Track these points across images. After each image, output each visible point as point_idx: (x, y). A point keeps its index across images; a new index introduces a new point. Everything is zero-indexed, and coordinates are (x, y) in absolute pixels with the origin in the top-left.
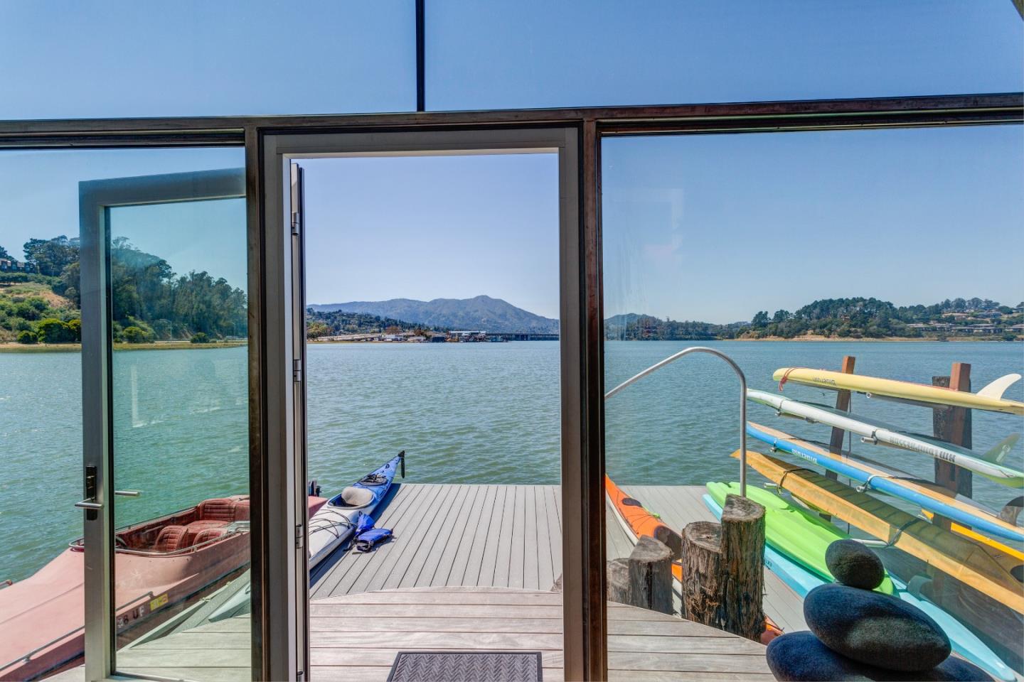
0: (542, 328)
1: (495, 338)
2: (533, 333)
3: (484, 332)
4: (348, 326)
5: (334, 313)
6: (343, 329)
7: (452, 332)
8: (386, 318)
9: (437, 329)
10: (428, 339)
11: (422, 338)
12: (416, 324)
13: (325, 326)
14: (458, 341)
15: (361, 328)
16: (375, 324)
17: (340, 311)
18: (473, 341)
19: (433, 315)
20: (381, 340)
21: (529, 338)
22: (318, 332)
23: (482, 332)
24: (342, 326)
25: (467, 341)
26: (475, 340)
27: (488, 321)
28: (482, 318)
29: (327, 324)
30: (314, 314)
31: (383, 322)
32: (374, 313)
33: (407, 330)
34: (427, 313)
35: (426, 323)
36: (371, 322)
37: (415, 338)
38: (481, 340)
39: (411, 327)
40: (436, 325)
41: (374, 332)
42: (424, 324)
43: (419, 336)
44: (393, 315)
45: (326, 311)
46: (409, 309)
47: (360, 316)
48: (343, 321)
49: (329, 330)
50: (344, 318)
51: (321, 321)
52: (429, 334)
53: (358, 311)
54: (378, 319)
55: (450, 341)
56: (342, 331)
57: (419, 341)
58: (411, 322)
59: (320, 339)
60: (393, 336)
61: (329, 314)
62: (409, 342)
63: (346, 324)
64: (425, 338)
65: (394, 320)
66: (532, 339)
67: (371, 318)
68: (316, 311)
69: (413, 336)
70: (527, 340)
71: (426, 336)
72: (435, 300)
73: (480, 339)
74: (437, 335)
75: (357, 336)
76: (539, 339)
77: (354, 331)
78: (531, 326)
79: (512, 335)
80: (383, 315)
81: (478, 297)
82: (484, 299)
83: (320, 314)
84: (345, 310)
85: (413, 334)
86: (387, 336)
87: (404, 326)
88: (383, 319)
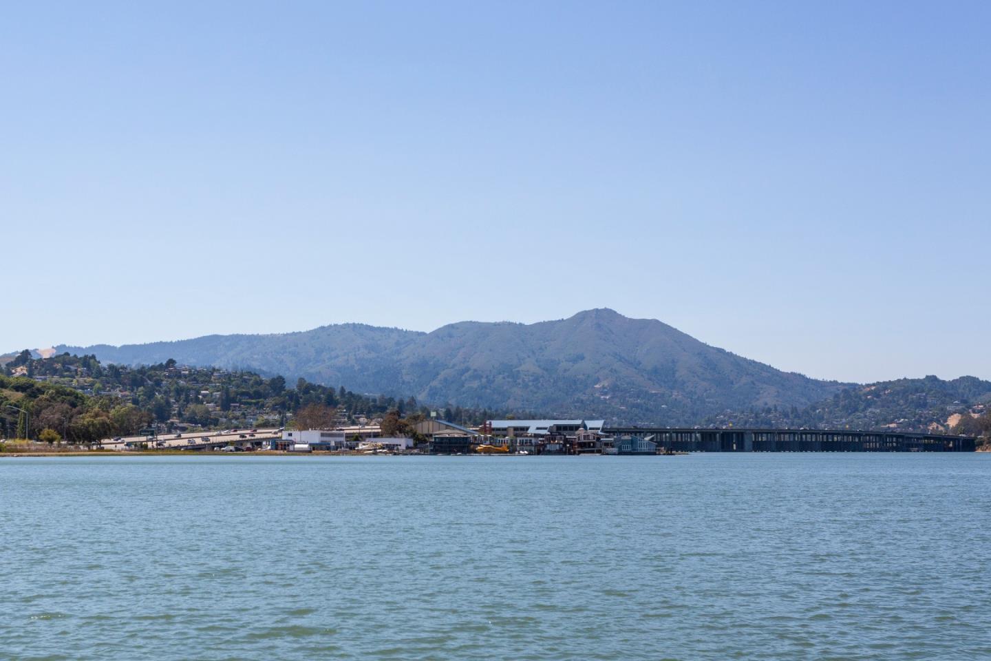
0: (794, 410)
1: (632, 442)
2: (765, 427)
3: (599, 424)
4: (192, 406)
5: (153, 368)
6: (180, 415)
7: (496, 424)
8: (302, 380)
9: (452, 417)
10: (425, 445)
11: (402, 442)
12: (391, 399)
13: (130, 405)
14: (512, 450)
15: (230, 414)
16: (270, 402)
17: (171, 362)
18: (560, 452)
19: (443, 374)
20: (282, 446)
21: (748, 442)
22: (103, 424)
23: (590, 424)
24: (176, 408)
25: (540, 450)
26: (571, 448)
27: (614, 389)
28: (598, 381)
29: (135, 402)
30: (99, 373)
31: (292, 395)
32: (266, 366)
33: (363, 420)
34: (425, 368)
35: (422, 397)
36: (258, 395)
37: (380, 442)
38: (588, 447)
39: (372, 409)
40: (453, 402)
41: (266, 425)
42: (413, 399)
43: (392, 435)
44: (323, 374)
45: (134, 364)
46: (373, 355)
47: (229, 377)
48: (179, 391)
49: (135, 418)
50: (182, 382)
51: (118, 393)
52: (424, 428)
53: (224, 362)
54: (278, 383)
55: (488, 452)
56: (175, 420)
57: (391, 449)
58: (377, 395)
59: (108, 443)
60: (314, 436)
61: (142, 371)
62: (360, 452)
63: (187, 401)
64: (411, 442)
65: (324, 389)
66: (758, 447)
67: (260, 383)
68: (104, 364)
69: (376, 435)
70: (741, 449)
71: (414, 436)
72: (451, 326)
73: (582, 445)
74: (446, 433)
75: (215, 437)
76: (781, 447)
77: (208, 422)
78: (759, 404)
79: (690, 432)
80: (292, 373)
81: (583, 316)
82: (602, 320)
83: (115, 372)
84: (186, 361)
85: (376, 429)
86: (297, 435)
87: (357, 407)
88: (291, 386)
